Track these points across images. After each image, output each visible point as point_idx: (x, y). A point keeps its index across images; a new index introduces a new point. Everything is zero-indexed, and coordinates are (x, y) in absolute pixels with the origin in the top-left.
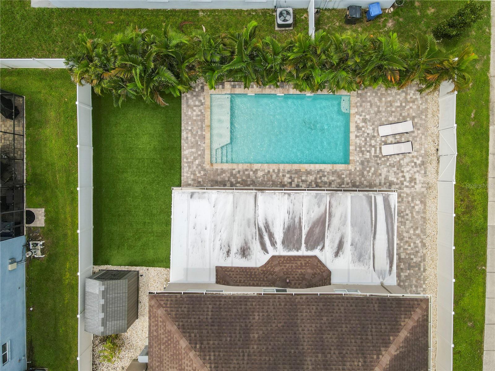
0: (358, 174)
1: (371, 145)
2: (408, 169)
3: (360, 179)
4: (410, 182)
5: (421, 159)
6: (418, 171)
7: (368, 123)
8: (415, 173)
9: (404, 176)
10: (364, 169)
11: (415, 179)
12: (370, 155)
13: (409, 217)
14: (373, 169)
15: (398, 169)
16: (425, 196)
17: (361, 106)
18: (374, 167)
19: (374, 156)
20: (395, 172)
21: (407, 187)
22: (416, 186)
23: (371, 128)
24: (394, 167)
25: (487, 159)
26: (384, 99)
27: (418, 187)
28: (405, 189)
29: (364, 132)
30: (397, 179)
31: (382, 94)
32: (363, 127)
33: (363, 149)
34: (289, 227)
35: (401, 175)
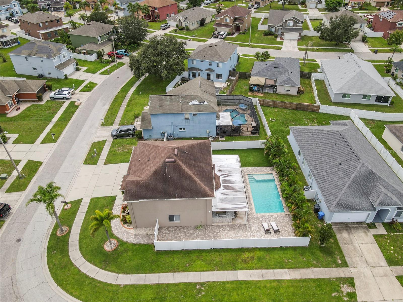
0: (253, 216)
1: (266, 220)
2: (258, 234)
3: (250, 217)
7: (275, 219)
9: (255, 233)
10: (255, 218)
12: (261, 220)
13: (237, 235)
14: (256, 221)
17: (281, 216)
20: (256, 229)
23: (273, 220)
24: (258, 229)
26: (287, 224)
29: (271, 218)
30: (253, 230)
31: (289, 223)
32: (273, 217)
33: (263, 218)
34: (230, 181)
35: (255, 231)
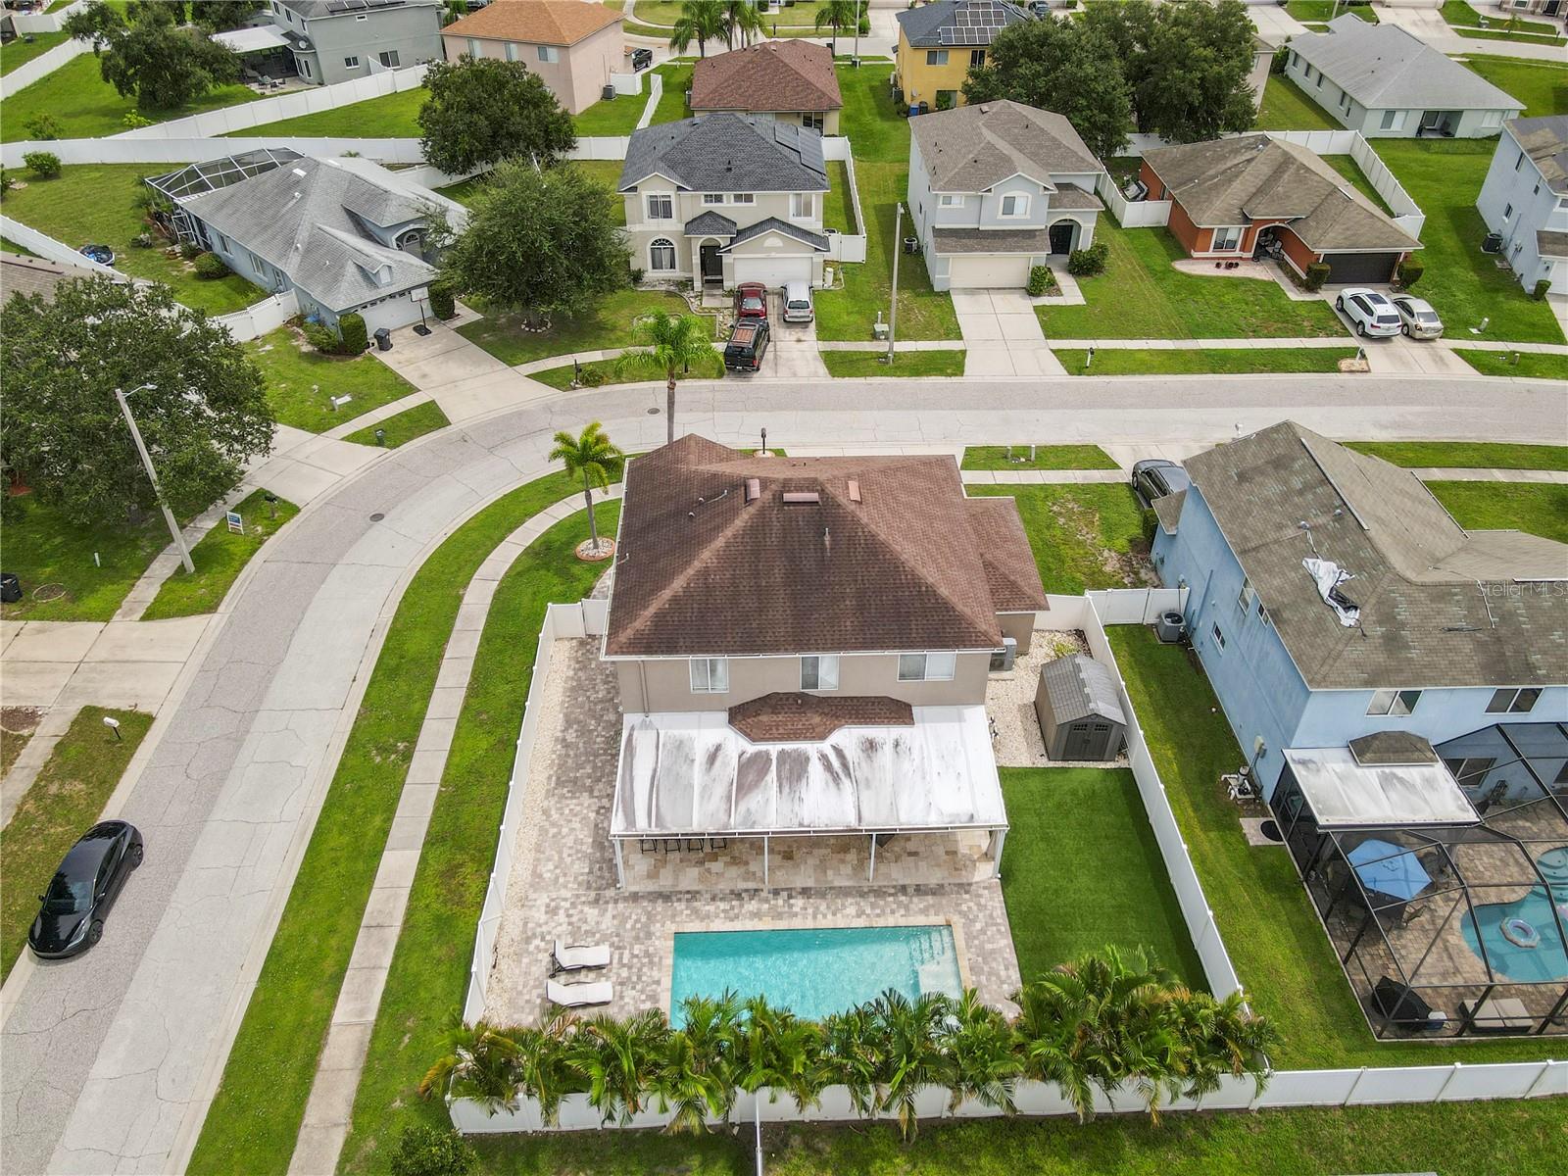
0: (659, 917)
1: (630, 968)
2: (559, 928)
3: (654, 908)
4: (557, 908)
5: (531, 948)
6: (540, 926)
8: (546, 923)
9: (569, 916)
10: (646, 926)
11: (546, 913)
12: (632, 949)
14: (628, 926)
15: (579, 928)
16: (531, 886)
18: (625, 931)
19: (625, 948)
20: (586, 922)
21: (565, 900)
22: (548, 901)
23: (627, 1000)
24: (586, 932)
25: (396, 957)
27: (543, 899)
28: (569, 895)
29: (642, 991)
30: (582, 911)
32: (644, 1001)
33: (646, 960)
34: (799, 778)
35: (574, 919)
